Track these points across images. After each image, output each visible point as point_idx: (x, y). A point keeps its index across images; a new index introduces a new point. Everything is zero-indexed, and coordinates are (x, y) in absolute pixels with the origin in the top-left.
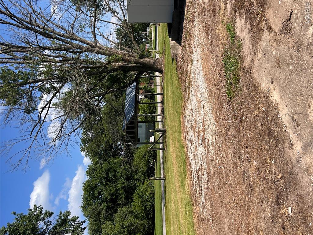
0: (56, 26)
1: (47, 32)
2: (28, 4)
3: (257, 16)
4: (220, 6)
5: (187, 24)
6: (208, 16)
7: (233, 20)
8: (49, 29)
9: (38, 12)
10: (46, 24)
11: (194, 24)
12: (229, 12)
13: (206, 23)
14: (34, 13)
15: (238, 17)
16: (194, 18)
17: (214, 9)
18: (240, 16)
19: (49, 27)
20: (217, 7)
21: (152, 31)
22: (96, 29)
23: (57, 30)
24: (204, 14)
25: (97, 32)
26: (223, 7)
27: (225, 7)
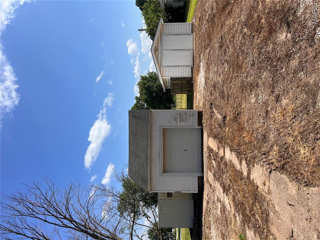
0: (104, 228)
1: (96, 234)
2: (86, 212)
3: (264, 230)
4: (231, 218)
5: (205, 230)
6: (222, 226)
7: (244, 231)
8: (98, 231)
9: (92, 218)
10: (96, 227)
11: (211, 230)
12: (239, 224)
13: (221, 230)
14: (89, 219)
15: (248, 229)
16: (210, 225)
17: (226, 220)
18: (249, 228)
19: (98, 230)
20: (229, 219)
21: (176, 232)
22: (133, 230)
23: (103, 232)
24: (218, 223)
25: (134, 233)
26: (233, 220)
27: (235, 219)
